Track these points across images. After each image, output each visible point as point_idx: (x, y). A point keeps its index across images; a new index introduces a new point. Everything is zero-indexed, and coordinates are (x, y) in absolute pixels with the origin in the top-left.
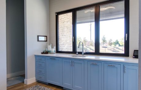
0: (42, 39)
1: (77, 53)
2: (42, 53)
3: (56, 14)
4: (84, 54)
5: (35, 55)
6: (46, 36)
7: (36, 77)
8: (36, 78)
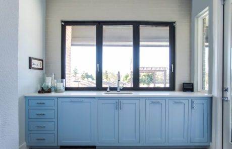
0: (36, 64)
1: (108, 90)
2: (39, 92)
3: (63, 23)
4: (120, 89)
5: (26, 97)
6: (42, 60)
7: (26, 141)
8: (27, 144)
